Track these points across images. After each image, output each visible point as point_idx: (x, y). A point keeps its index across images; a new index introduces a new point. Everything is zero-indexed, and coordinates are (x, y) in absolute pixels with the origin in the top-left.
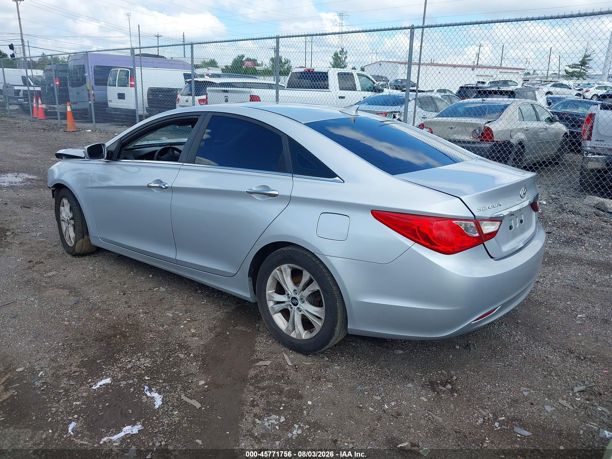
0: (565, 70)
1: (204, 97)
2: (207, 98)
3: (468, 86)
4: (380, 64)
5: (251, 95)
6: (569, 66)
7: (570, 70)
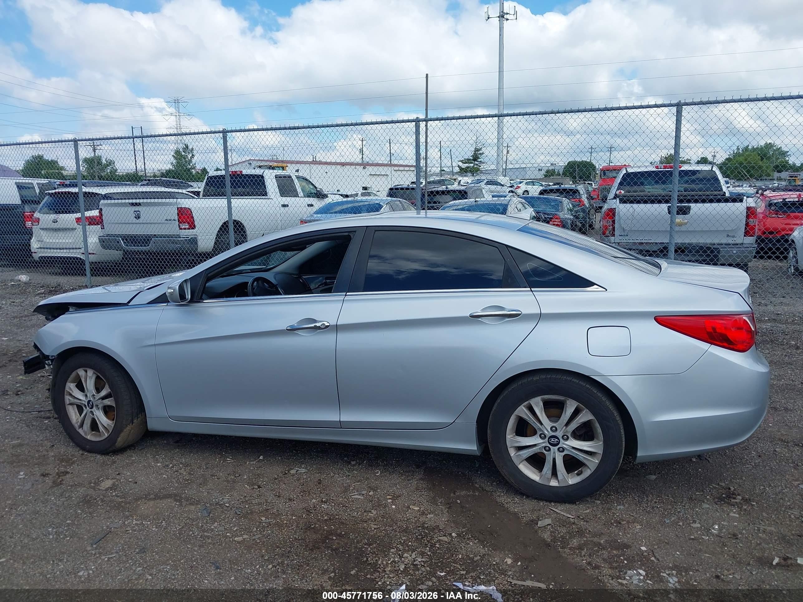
0: (459, 166)
1: (95, 213)
2: (101, 214)
3: (398, 187)
4: (250, 164)
5: (178, 208)
6: (462, 161)
7: (464, 166)
